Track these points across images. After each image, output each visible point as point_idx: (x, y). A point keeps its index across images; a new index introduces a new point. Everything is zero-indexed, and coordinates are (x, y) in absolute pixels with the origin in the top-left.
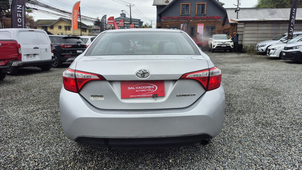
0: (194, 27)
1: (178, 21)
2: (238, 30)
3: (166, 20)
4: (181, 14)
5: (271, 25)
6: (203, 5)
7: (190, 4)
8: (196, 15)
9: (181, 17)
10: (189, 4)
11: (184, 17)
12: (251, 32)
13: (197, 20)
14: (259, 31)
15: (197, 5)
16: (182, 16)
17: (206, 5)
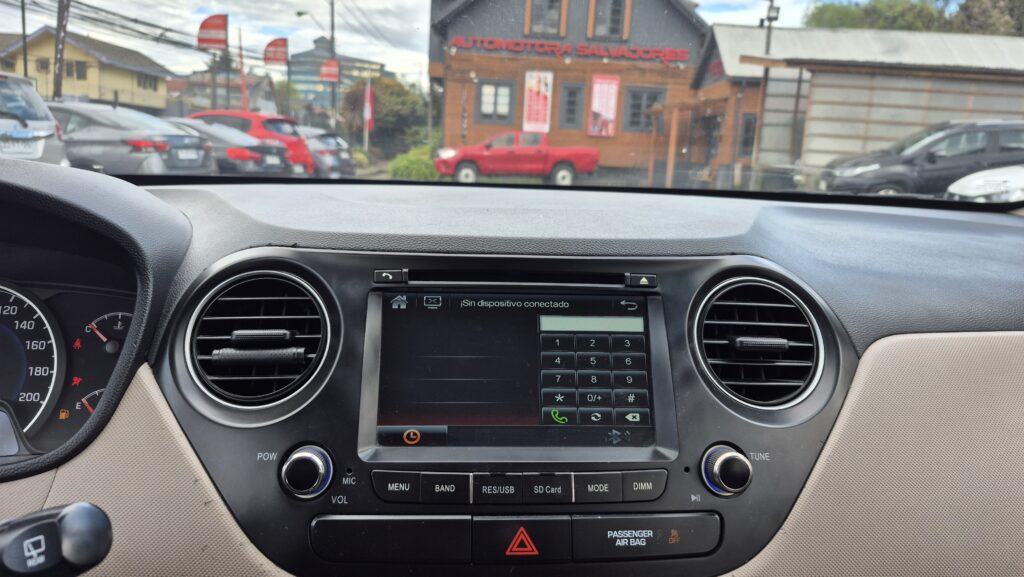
0: (580, 88)
1: (516, 60)
2: (770, 103)
3: (465, 54)
4: (527, 31)
5: (927, 85)
8: (588, 40)
9: (530, 41)
11: (541, 46)
12: (840, 111)
13: (591, 61)
14: (874, 109)
16: (532, 38)
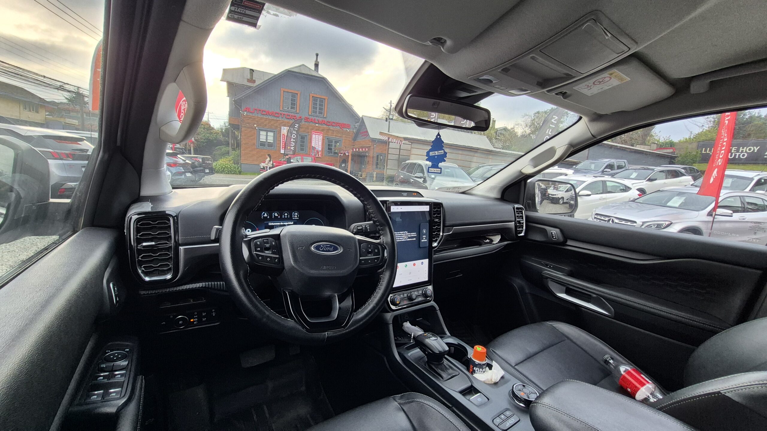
0: (306, 136)
1: (277, 120)
2: (390, 151)
3: (251, 114)
4: (281, 109)
6: (322, 100)
7: (299, 92)
8: (310, 115)
9: (283, 113)
10: (297, 94)
11: (288, 115)
13: (311, 123)
15: (311, 97)
16: (284, 111)
17: (326, 100)
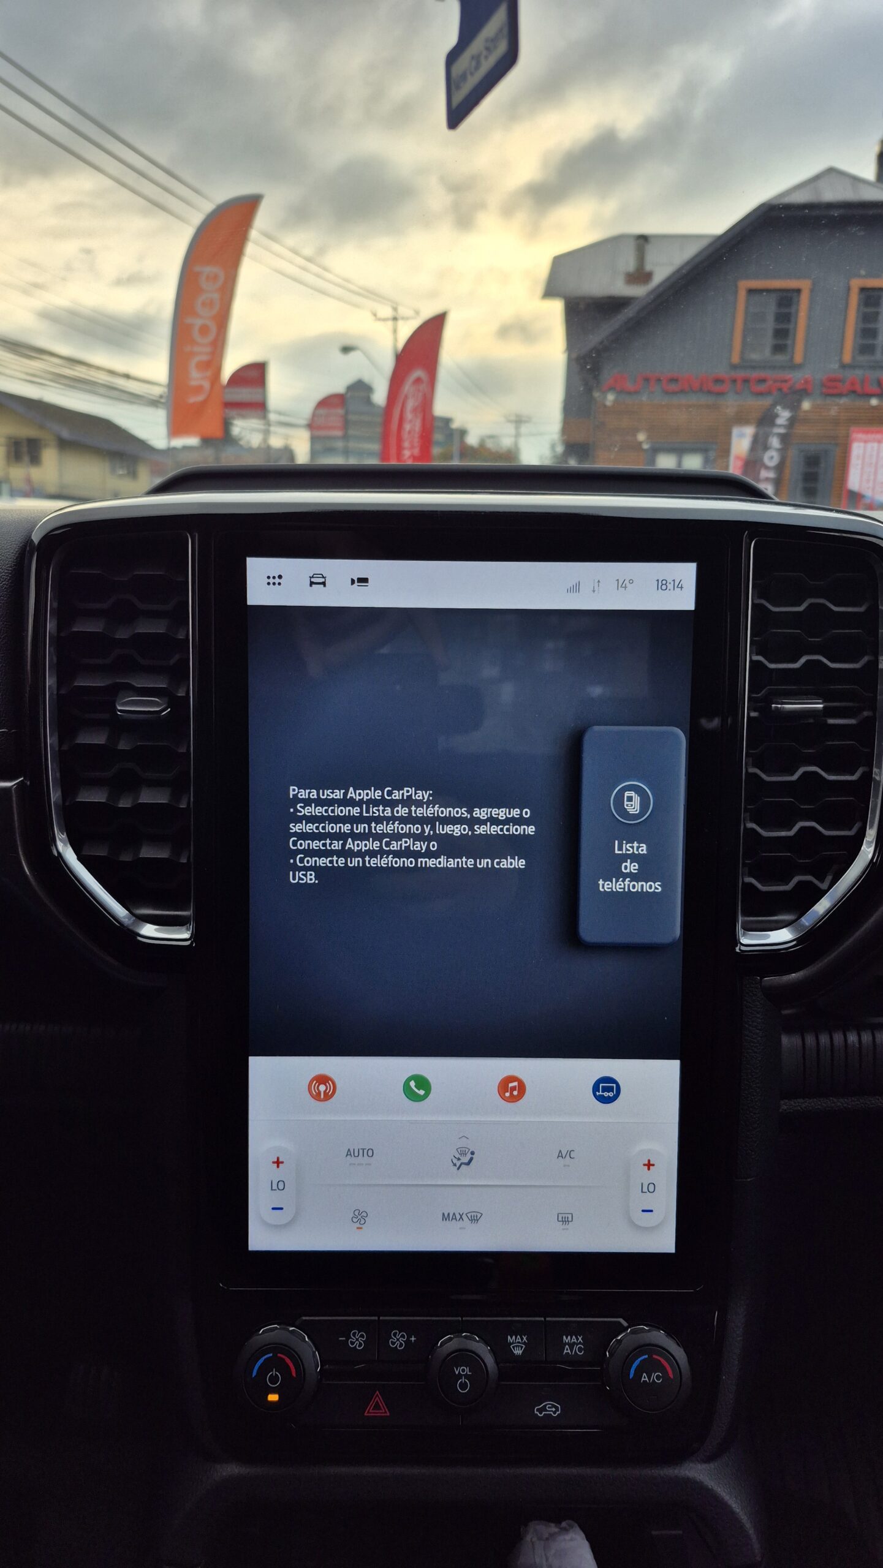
0: (827, 451)
1: (715, 407)
3: (629, 402)
4: (736, 359)
7: (805, 285)
8: (843, 366)
9: (741, 374)
10: (798, 291)
11: (758, 381)
13: (848, 402)
15: (854, 292)
16: (743, 369)
